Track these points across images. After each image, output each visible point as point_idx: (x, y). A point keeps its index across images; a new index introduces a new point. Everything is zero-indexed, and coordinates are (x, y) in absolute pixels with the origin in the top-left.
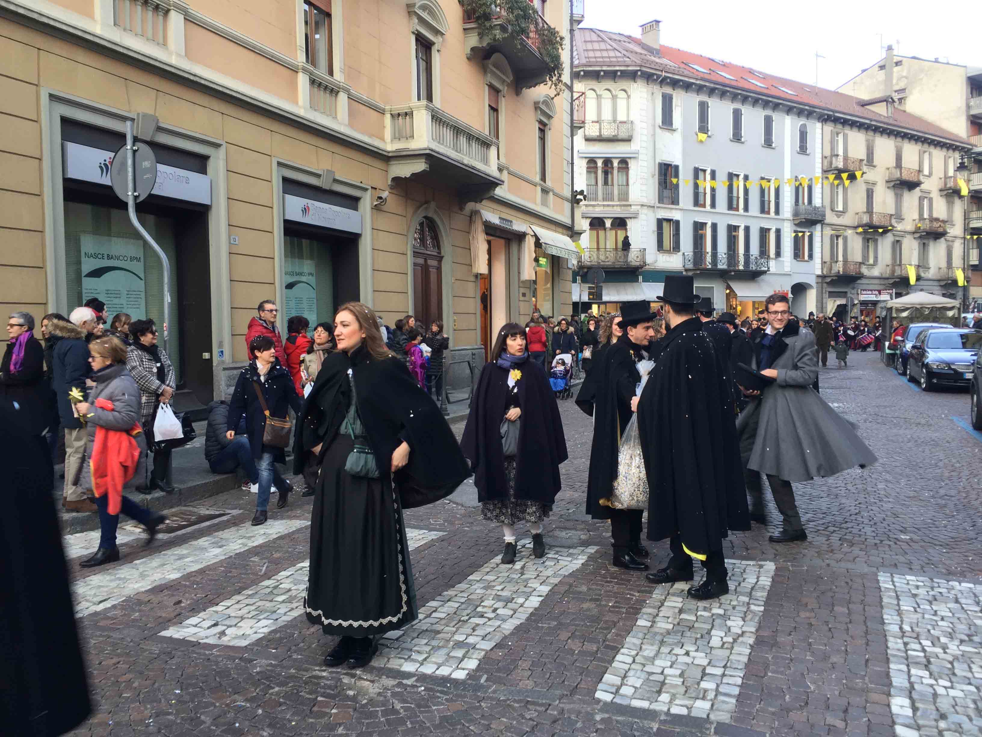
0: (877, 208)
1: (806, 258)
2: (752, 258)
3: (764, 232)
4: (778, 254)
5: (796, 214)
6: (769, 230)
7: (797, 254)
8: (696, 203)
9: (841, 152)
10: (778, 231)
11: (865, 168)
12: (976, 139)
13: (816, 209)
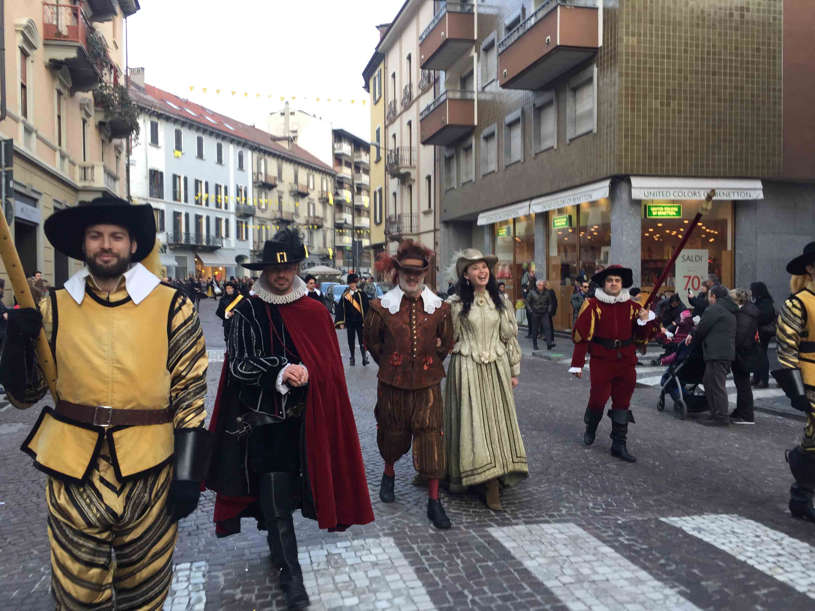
0: (284, 209)
1: (244, 238)
2: (211, 237)
3: (218, 220)
4: (227, 235)
5: (237, 209)
6: (221, 219)
7: (239, 236)
8: (175, 198)
9: (263, 171)
10: (227, 221)
11: (278, 183)
12: (337, 169)
13: (250, 207)
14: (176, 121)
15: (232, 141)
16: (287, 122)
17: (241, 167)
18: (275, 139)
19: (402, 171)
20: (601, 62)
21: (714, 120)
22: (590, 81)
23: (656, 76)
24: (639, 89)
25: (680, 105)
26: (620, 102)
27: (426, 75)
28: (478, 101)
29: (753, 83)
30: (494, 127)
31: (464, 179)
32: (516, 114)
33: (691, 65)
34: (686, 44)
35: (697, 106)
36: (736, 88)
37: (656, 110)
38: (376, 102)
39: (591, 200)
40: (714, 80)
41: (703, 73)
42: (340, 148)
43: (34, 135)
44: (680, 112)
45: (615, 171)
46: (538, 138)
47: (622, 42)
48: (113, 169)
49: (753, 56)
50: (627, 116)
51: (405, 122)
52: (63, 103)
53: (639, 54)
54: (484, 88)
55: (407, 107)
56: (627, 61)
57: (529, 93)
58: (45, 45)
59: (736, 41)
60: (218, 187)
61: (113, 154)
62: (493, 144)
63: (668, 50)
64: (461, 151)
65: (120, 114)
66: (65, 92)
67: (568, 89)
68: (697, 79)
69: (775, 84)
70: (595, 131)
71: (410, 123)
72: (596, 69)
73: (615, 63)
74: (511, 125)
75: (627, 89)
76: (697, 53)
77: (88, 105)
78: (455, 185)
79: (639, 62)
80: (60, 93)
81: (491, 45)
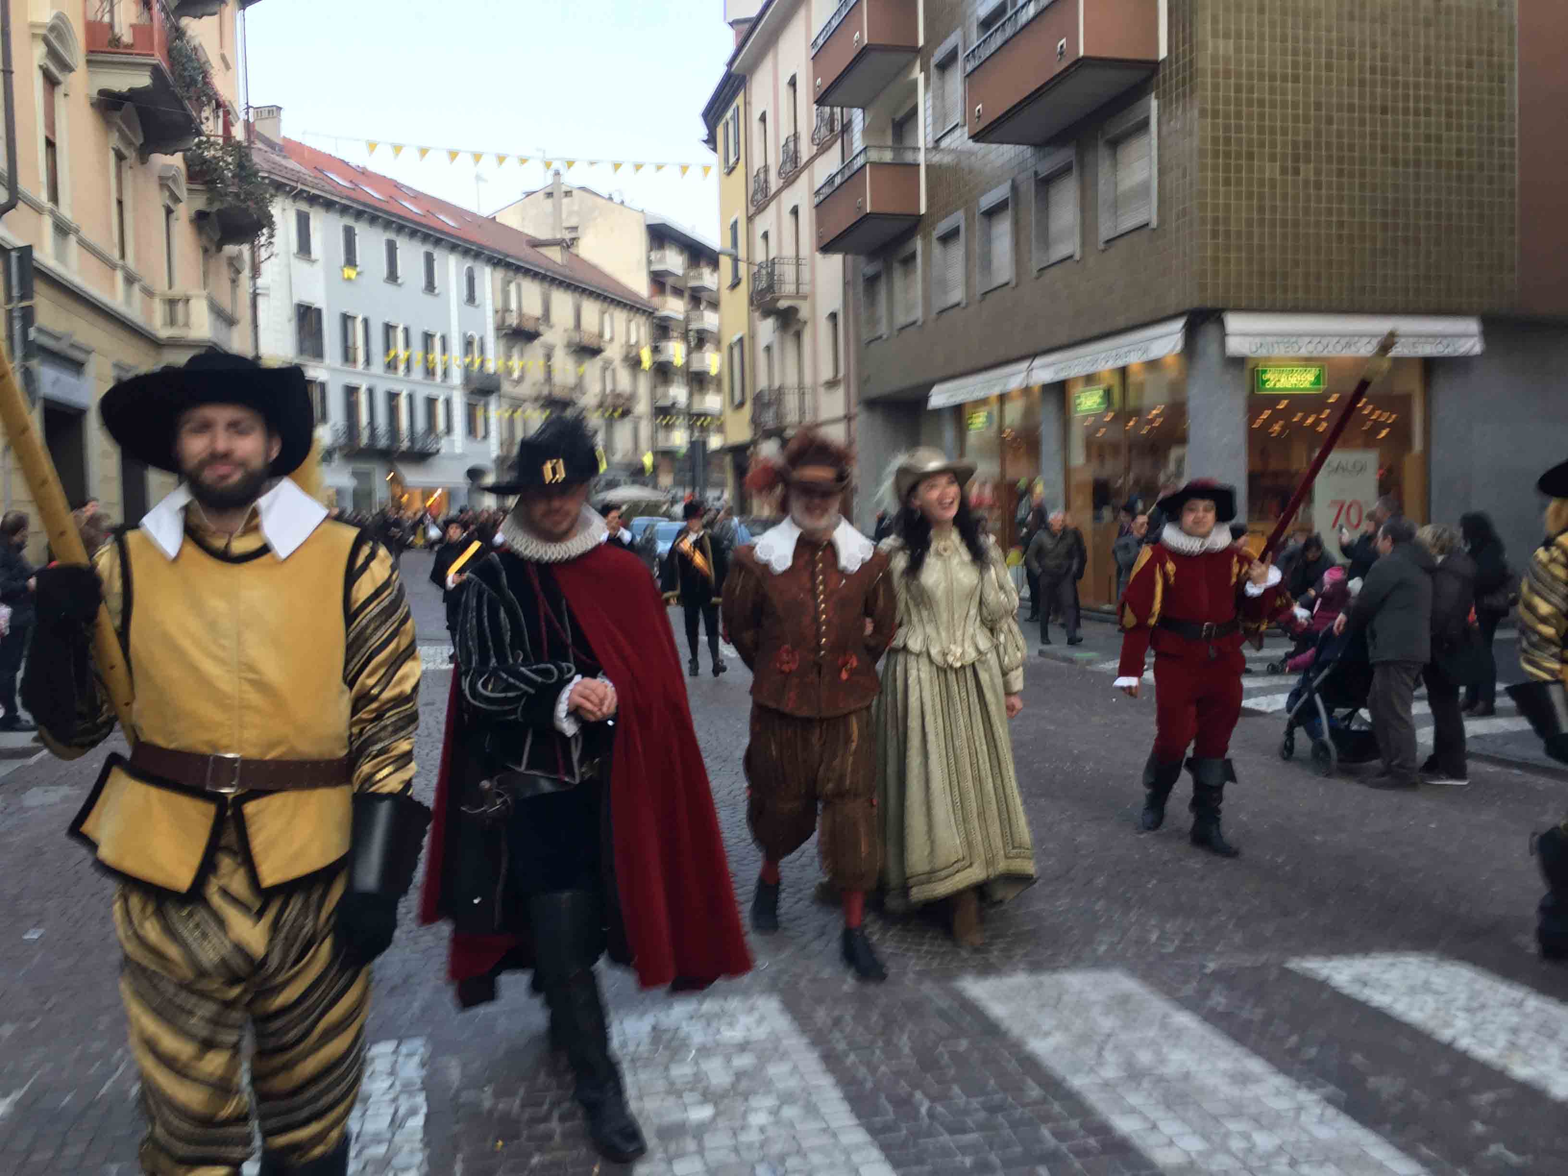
0: (556, 379)
1: (481, 435)
2: (418, 433)
3: (431, 402)
4: (449, 430)
5: (466, 379)
6: (436, 400)
7: (471, 431)
8: (346, 360)
10: (448, 403)
11: (542, 329)
12: (657, 301)
13: (489, 376)
14: (344, 210)
15: (454, 248)
16: (557, 210)
17: (471, 298)
18: (536, 244)
19: (783, 304)
20: (1164, 91)
21: (1385, 200)
22: (1144, 125)
23: (1273, 118)
24: (1239, 141)
25: (1318, 172)
26: (1203, 168)
27: (827, 116)
28: (928, 167)
29: (1460, 128)
30: (958, 218)
31: (901, 319)
32: (1000, 193)
33: (1340, 94)
34: (1329, 53)
35: (1351, 175)
36: (1428, 138)
37: (1273, 181)
38: (730, 171)
39: (1145, 358)
40: (1384, 124)
41: (1362, 109)
42: (662, 260)
43: (72, 239)
44: (1318, 186)
45: (1194, 301)
46: (1045, 240)
47: (1206, 50)
48: (225, 302)
49: (1459, 76)
50: (1215, 194)
51: (787, 207)
52: (128, 175)
53: (1238, 75)
54: (938, 141)
55: (789, 180)
56: (1216, 87)
57: (1026, 151)
58: (89, 62)
59: (1427, 47)
60: (428, 337)
61: (225, 273)
62: (957, 251)
63: (1295, 65)
64: (896, 265)
65: (237, 195)
66: (131, 155)
67: (1101, 143)
68: (1351, 121)
69: (1502, 129)
70: (1154, 224)
71: (795, 211)
72: (1154, 104)
73: (1192, 91)
74: (991, 213)
75: (1215, 140)
76: (1351, 71)
77: (174, 179)
78: (883, 329)
79: (1238, 89)
80: (120, 157)
81: (950, 59)
